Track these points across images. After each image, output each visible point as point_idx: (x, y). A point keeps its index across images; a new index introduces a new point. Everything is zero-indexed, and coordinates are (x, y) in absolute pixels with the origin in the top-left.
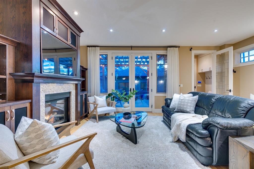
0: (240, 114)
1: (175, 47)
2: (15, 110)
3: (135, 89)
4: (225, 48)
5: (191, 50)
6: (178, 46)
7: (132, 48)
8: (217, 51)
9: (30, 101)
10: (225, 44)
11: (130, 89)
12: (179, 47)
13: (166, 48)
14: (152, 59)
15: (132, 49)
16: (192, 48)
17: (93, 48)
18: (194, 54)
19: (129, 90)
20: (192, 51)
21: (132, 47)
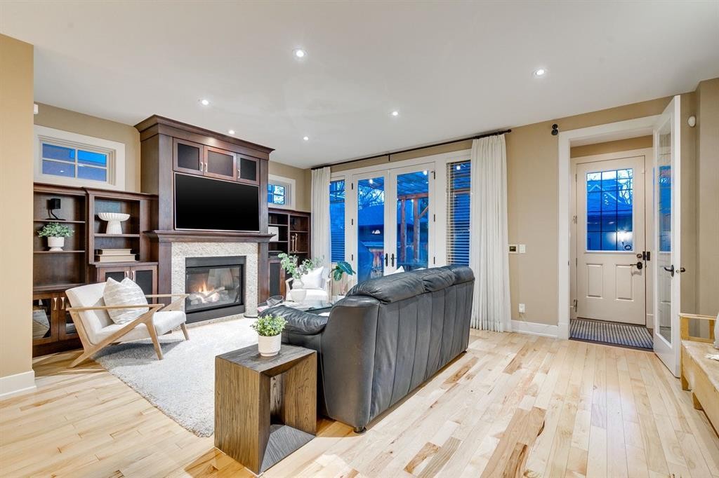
2: (137, 271)
3: (395, 257)
5: (555, 132)
9: (157, 263)
11: (387, 255)
12: (509, 131)
13: (467, 141)
14: (435, 178)
15: (389, 160)
16: (555, 126)
17: (319, 170)
18: (571, 142)
20: (561, 134)
21: (391, 155)
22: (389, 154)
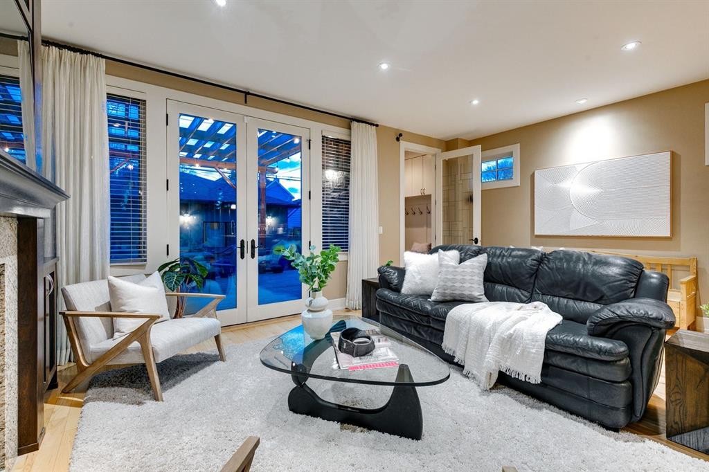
0: (626, 290)
1: (369, 124)
3: (256, 244)
4: (457, 148)
5: (398, 139)
6: (375, 123)
7: (246, 96)
8: (442, 152)
10: (457, 139)
11: (242, 242)
12: (377, 125)
13: (350, 121)
14: (310, 148)
15: (246, 102)
16: (401, 135)
18: (405, 151)
19: (238, 244)
20: (401, 141)
21: (248, 96)
22: (247, 93)
